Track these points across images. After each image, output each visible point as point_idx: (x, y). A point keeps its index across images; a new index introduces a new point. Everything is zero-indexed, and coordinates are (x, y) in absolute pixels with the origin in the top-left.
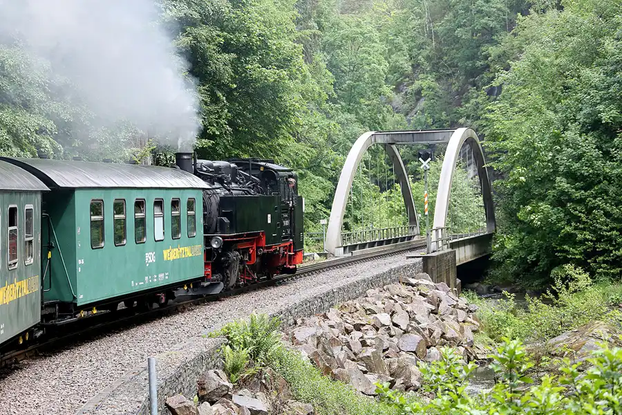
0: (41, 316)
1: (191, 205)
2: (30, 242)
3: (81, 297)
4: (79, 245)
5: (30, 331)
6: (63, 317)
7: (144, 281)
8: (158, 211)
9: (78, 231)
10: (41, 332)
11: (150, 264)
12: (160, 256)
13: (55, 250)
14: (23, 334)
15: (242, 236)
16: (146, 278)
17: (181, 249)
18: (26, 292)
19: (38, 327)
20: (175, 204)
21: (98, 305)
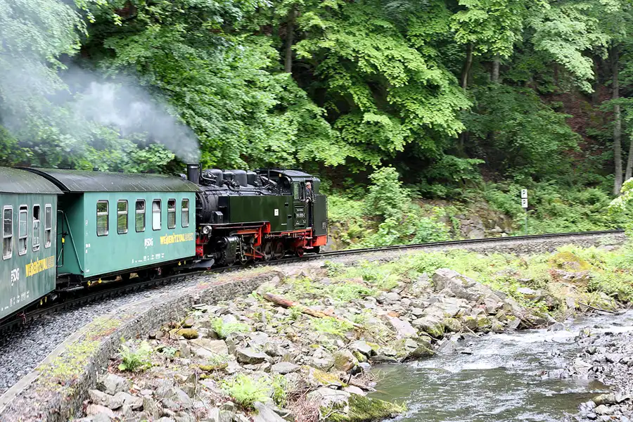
0: (57, 285)
1: (185, 204)
2: (49, 231)
3: (88, 271)
4: (86, 234)
5: (48, 296)
6: (74, 285)
7: (143, 259)
8: (156, 208)
9: (86, 223)
10: (56, 297)
11: (148, 247)
12: (157, 241)
13: (68, 237)
14: (43, 298)
15: (240, 225)
16: (145, 257)
17: (175, 236)
18: (45, 267)
19: (54, 292)
20: (171, 203)
21: (104, 277)
